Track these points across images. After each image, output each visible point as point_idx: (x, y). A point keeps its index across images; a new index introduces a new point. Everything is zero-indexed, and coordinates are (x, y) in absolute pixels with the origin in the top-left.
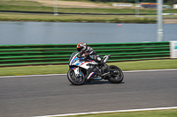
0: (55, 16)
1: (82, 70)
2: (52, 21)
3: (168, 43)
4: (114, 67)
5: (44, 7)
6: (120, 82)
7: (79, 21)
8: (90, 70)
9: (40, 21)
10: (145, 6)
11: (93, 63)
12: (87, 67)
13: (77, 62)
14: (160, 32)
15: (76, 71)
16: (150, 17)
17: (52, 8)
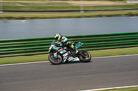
0: (82, 13)
2: (79, 17)
5: (73, 7)
7: (100, 16)
9: (70, 17)
17: (79, 7)
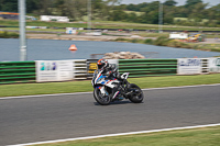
1: (108, 89)
3: (34, 64)
4: (134, 86)
6: (140, 102)
8: (115, 89)
10: (5, 17)
11: (117, 81)
12: (112, 86)
13: (103, 80)
14: (23, 49)
15: (102, 90)
16: (10, 30)
